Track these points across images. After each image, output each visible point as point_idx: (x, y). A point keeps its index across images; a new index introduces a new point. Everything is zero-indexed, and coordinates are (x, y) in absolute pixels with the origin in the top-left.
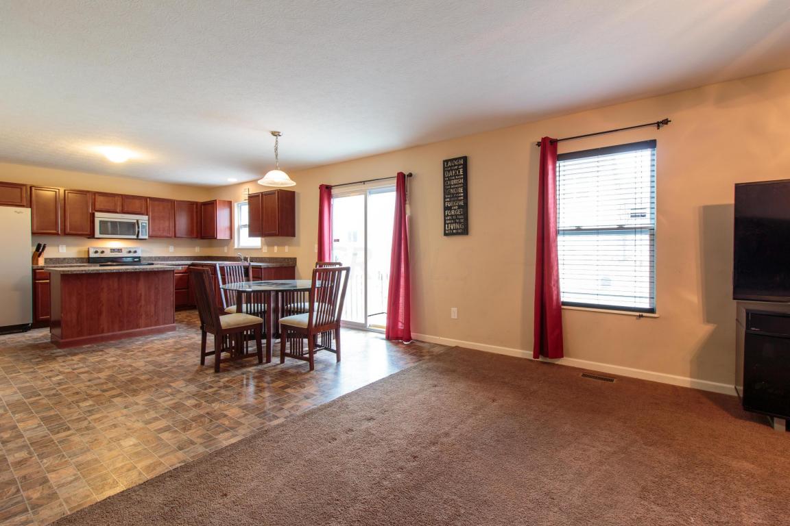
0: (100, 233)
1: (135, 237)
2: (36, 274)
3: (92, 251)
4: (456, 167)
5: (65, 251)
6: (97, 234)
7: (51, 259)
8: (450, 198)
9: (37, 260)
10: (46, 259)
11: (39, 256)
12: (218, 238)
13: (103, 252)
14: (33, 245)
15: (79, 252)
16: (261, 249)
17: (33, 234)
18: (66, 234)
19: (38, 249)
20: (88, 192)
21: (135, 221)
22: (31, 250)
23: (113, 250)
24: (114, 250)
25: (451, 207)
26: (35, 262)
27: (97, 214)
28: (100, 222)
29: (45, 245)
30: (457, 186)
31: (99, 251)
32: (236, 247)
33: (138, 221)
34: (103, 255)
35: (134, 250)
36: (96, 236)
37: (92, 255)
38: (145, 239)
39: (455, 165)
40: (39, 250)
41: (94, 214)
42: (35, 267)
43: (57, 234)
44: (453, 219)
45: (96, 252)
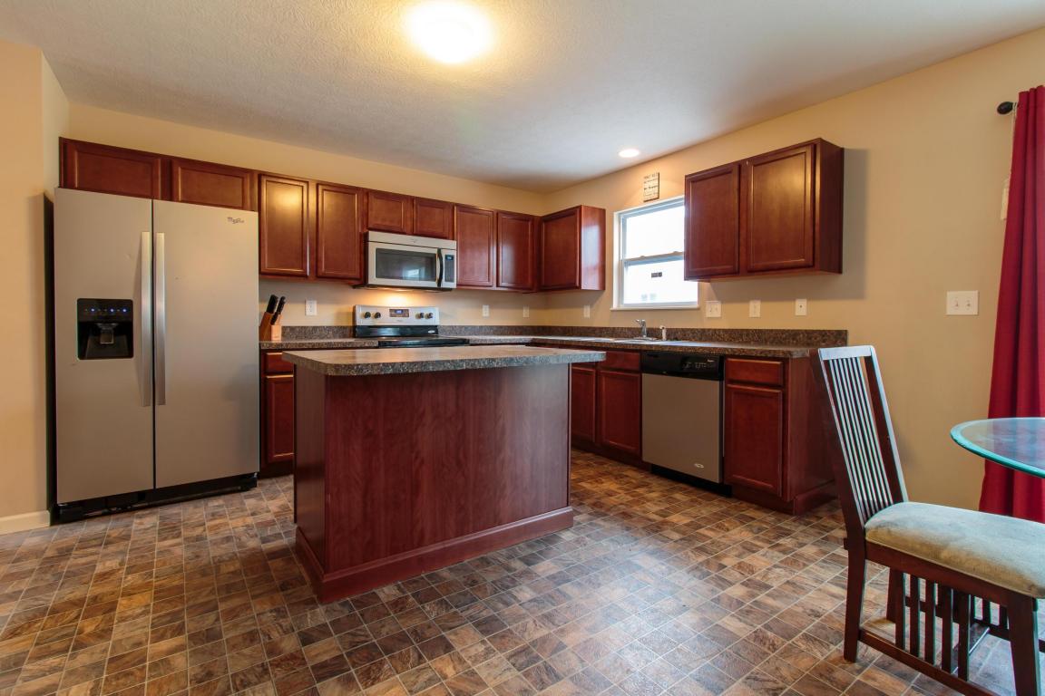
0: (378, 276)
1: (434, 284)
2: (269, 360)
3: (360, 312)
5: (315, 313)
6: (373, 279)
7: (292, 329)
9: (270, 330)
10: (284, 328)
11: (273, 321)
12: (584, 287)
13: (378, 315)
14: (261, 300)
15: (339, 315)
16: (698, 309)
17: (264, 275)
18: (319, 277)
19: (270, 309)
20: (357, 189)
21: (435, 251)
22: (257, 309)
23: (394, 312)
24: (396, 311)
26: (266, 333)
27: (373, 235)
28: (378, 251)
29: (283, 298)
31: (373, 312)
32: (615, 306)
33: (439, 250)
34: (378, 322)
35: (428, 313)
36: (370, 282)
37: (361, 322)
38: (450, 290)
40: (274, 308)
41: (366, 236)
42: (266, 345)
43: (304, 276)
45: (367, 315)
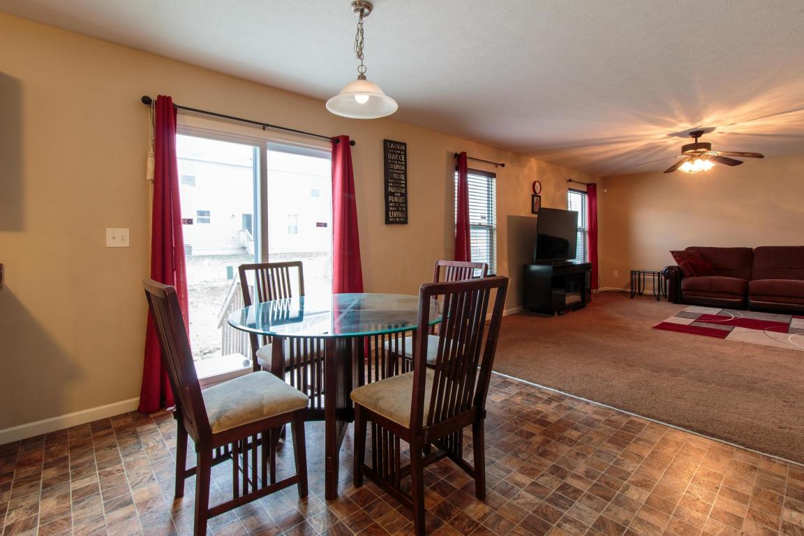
4: (399, 152)
8: (393, 183)
25: (394, 193)
30: (399, 172)
39: (397, 149)
44: (395, 207)
